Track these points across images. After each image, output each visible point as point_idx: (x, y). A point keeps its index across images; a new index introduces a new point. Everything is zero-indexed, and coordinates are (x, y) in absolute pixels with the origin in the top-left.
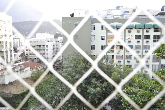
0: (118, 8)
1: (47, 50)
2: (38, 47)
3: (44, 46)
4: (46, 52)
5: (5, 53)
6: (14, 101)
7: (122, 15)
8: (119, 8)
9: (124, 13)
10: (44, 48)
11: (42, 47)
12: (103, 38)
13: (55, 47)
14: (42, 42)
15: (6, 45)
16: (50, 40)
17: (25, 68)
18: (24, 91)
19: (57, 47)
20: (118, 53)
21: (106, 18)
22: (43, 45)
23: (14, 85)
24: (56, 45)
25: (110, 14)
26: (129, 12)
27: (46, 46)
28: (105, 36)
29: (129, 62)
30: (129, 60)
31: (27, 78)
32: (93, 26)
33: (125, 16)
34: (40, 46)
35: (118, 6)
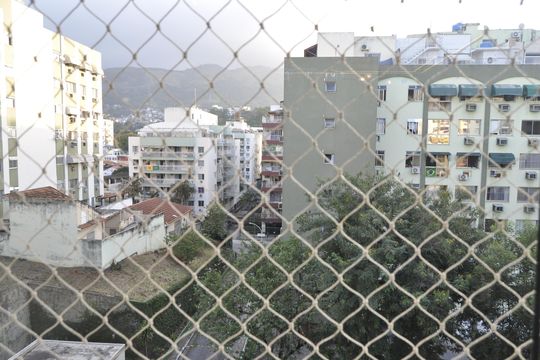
0: (459, 29)
1: (201, 163)
2: (173, 152)
3: (191, 148)
4: (199, 170)
5: (80, 168)
6: (131, 323)
7: (476, 54)
8: (465, 28)
9: (482, 46)
10: (192, 156)
11: (184, 151)
12: (413, 127)
13: (222, 153)
14: (185, 134)
15: (84, 144)
16: (208, 131)
17: (152, 218)
18: (158, 293)
19: (228, 152)
20: (462, 179)
21: (420, 61)
22: (189, 148)
23: (126, 274)
24: (225, 147)
25: (434, 50)
26: (499, 43)
27: (196, 150)
28: (420, 121)
29: (498, 208)
30: (498, 203)
31: (156, 252)
32: (382, 87)
33: (486, 56)
34: (177, 149)
35: (460, 24)
